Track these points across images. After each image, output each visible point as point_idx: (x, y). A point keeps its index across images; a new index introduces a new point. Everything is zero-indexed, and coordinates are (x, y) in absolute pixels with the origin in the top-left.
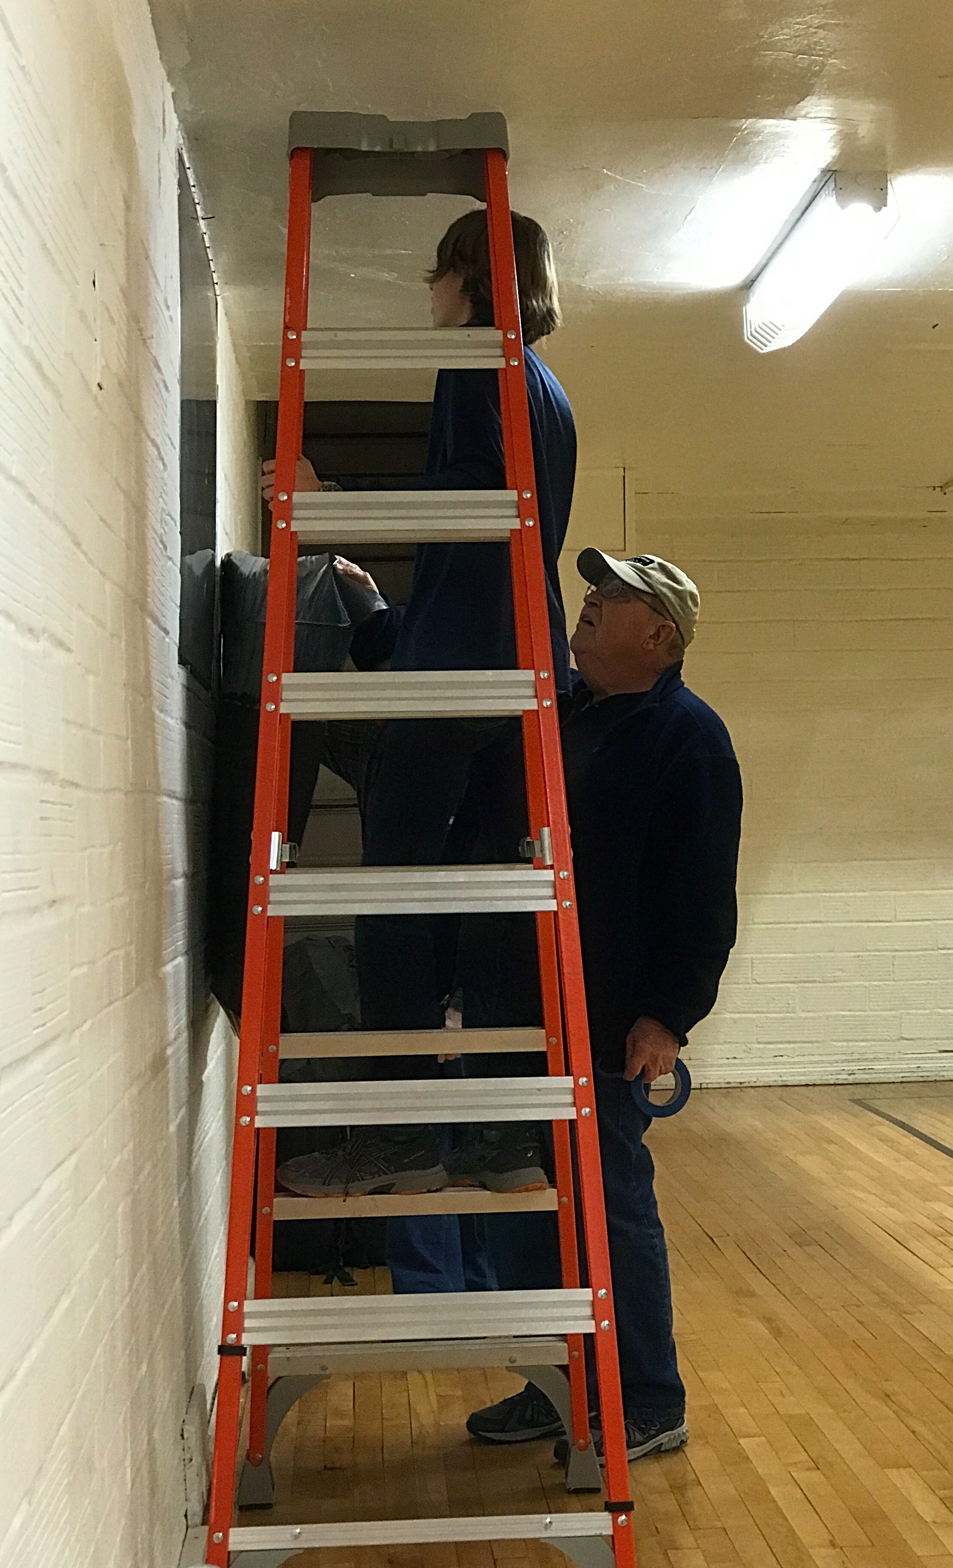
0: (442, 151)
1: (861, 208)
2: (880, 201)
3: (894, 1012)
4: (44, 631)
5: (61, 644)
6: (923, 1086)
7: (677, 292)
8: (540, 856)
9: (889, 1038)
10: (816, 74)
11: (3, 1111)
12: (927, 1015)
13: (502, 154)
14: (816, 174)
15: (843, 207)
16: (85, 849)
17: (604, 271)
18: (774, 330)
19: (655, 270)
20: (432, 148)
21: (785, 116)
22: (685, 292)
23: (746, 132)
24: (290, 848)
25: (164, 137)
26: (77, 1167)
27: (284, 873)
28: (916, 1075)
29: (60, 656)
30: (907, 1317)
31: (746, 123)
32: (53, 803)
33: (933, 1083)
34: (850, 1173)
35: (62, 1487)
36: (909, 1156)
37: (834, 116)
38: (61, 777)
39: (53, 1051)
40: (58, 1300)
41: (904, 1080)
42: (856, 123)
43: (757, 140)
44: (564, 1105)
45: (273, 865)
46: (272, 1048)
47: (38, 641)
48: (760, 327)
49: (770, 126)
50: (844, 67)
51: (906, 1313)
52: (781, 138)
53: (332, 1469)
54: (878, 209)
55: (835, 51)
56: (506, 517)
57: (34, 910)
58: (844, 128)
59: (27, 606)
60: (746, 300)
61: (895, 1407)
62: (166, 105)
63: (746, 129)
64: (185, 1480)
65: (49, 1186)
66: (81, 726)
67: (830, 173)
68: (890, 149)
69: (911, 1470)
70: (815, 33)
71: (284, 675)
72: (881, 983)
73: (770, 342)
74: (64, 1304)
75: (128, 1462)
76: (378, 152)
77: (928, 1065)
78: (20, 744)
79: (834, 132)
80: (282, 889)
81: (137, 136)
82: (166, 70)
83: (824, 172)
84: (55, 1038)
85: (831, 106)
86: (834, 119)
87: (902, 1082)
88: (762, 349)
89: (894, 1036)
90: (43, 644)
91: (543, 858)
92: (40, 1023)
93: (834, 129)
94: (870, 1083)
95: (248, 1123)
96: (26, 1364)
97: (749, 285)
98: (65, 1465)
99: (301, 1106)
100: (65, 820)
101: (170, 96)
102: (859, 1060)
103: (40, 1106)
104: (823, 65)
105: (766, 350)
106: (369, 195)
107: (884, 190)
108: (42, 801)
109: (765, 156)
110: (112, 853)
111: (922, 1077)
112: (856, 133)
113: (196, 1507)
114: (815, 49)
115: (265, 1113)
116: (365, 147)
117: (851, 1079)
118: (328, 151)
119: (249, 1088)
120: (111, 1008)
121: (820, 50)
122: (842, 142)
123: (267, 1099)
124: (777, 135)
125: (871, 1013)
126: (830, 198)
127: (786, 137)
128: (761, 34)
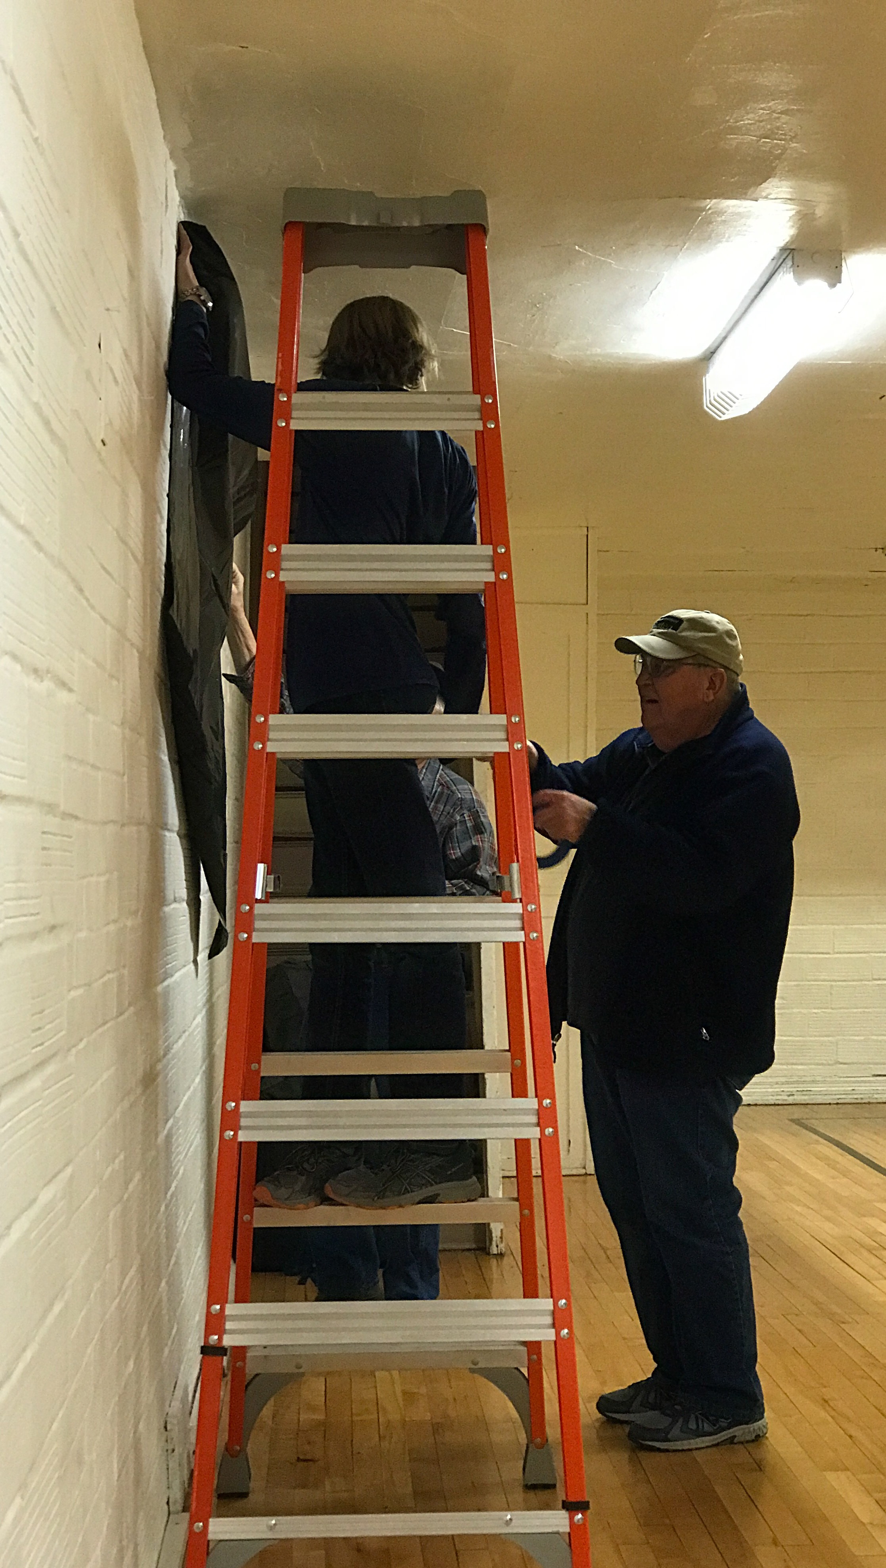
0: (426, 226)
1: (817, 285)
2: (834, 276)
3: (830, 1039)
4: (48, 672)
5: (63, 684)
6: (858, 1108)
7: (642, 362)
8: (510, 890)
9: (824, 1062)
10: (778, 157)
11: (4, 1126)
12: (861, 1041)
13: (482, 229)
14: (774, 252)
15: (799, 284)
16: (84, 877)
17: (574, 342)
18: (732, 398)
19: (622, 341)
20: (417, 223)
21: (747, 197)
22: (649, 363)
23: (710, 212)
24: (275, 878)
25: (166, 211)
26: (72, 1177)
27: (268, 902)
28: (850, 1096)
29: (63, 696)
30: (843, 1325)
31: (710, 203)
32: (54, 834)
33: (867, 1105)
34: (787, 1188)
35: (54, 1481)
36: (845, 1173)
37: (794, 197)
38: (62, 808)
39: (50, 1069)
40: (52, 1305)
41: (839, 1101)
42: (814, 204)
43: (719, 219)
44: (528, 1125)
45: (258, 895)
46: (254, 1066)
47: (42, 681)
48: (718, 396)
49: (733, 206)
50: (805, 151)
51: (843, 1323)
52: (743, 218)
53: (305, 1460)
54: (833, 285)
55: (796, 135)
56: (482, 570)
57: (34, 936)
58: (802, 208)
59: (32, 648)
60: (705, 371)
61: (833, 1413)
62: (168, 183)
63: (710, 209)
64: (168, 1469)
65: (46, 1196)
66: (82, 762)
67: (788, 252)
68: (844, 227)
69: (849, 1473)
70: (778, 118)
71: (271, 716)
72: (819, 1011)
73: (728, 410)
74: (57, 1308)
75: (115, 1455)
76: (366, 227)
77: (862, 1088)
78: (22, 778)
79: (793, 212)
80: (265, 917)
81: (142, 210)
82: (169, 150)
83: (783, 250)
84: (54, 1055)
85: (791, 188)
86: (794, 200)
87: (837, 1104)
88: (720, 417)
89: (831, 1060)
90: (47, 685)
91: (511, 892)
92: (40, 1042)
93: (794, 209)
94: (807, 1104)
95: (231, 1137)
96: (21, 1366)
97: (709, 356)
98: (57, 1459)
99: (281, 1122)
100: (65, 851)
101: (173, 174)
102: (797, 1082)
103: (37, 1120)
104: (784, 149)
105: (724, 418)
106: (357, 267)
107: (838, 268)
108: (44, 833)
109: (727, 235)
110: (108, 882)
111: (857, 1099)
112: (814, 214)
113: (177, 1494)
114: (777, 133)
115: (248, 1128)
116: (353, 223)
117: (790, 1100)
118: (321, 225)
119: (233, 1104)
120: (106, 1027)
121: (781, 134)
122: (800, 222)
123: (250, 1115)
124: (740, 215)
125: (809, 1038)
126: (788, 275)
127: (748, 217)
128: (727, 118)
